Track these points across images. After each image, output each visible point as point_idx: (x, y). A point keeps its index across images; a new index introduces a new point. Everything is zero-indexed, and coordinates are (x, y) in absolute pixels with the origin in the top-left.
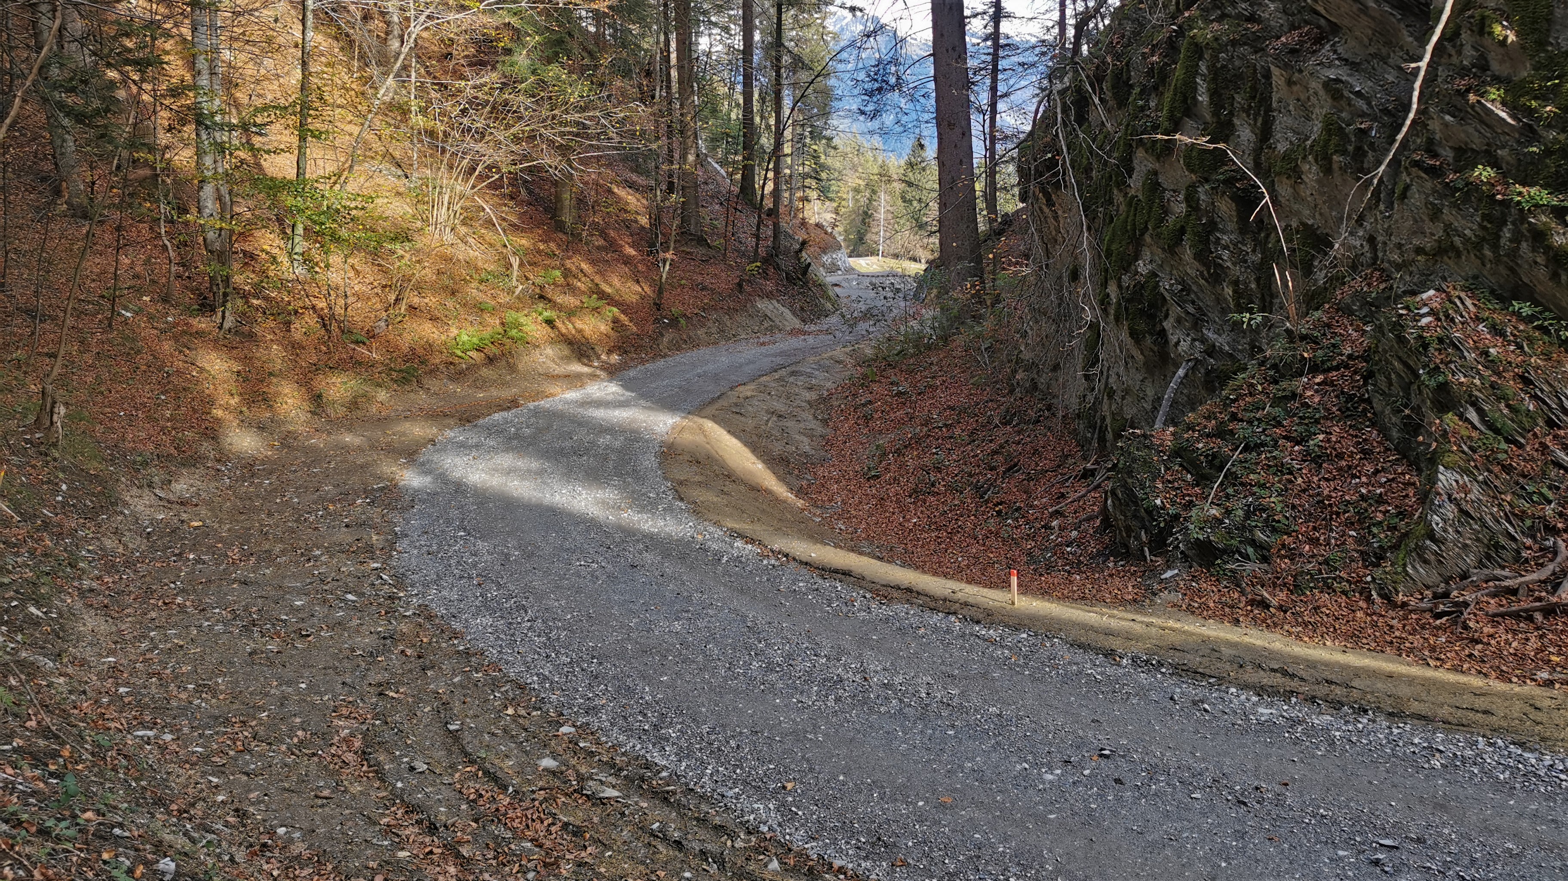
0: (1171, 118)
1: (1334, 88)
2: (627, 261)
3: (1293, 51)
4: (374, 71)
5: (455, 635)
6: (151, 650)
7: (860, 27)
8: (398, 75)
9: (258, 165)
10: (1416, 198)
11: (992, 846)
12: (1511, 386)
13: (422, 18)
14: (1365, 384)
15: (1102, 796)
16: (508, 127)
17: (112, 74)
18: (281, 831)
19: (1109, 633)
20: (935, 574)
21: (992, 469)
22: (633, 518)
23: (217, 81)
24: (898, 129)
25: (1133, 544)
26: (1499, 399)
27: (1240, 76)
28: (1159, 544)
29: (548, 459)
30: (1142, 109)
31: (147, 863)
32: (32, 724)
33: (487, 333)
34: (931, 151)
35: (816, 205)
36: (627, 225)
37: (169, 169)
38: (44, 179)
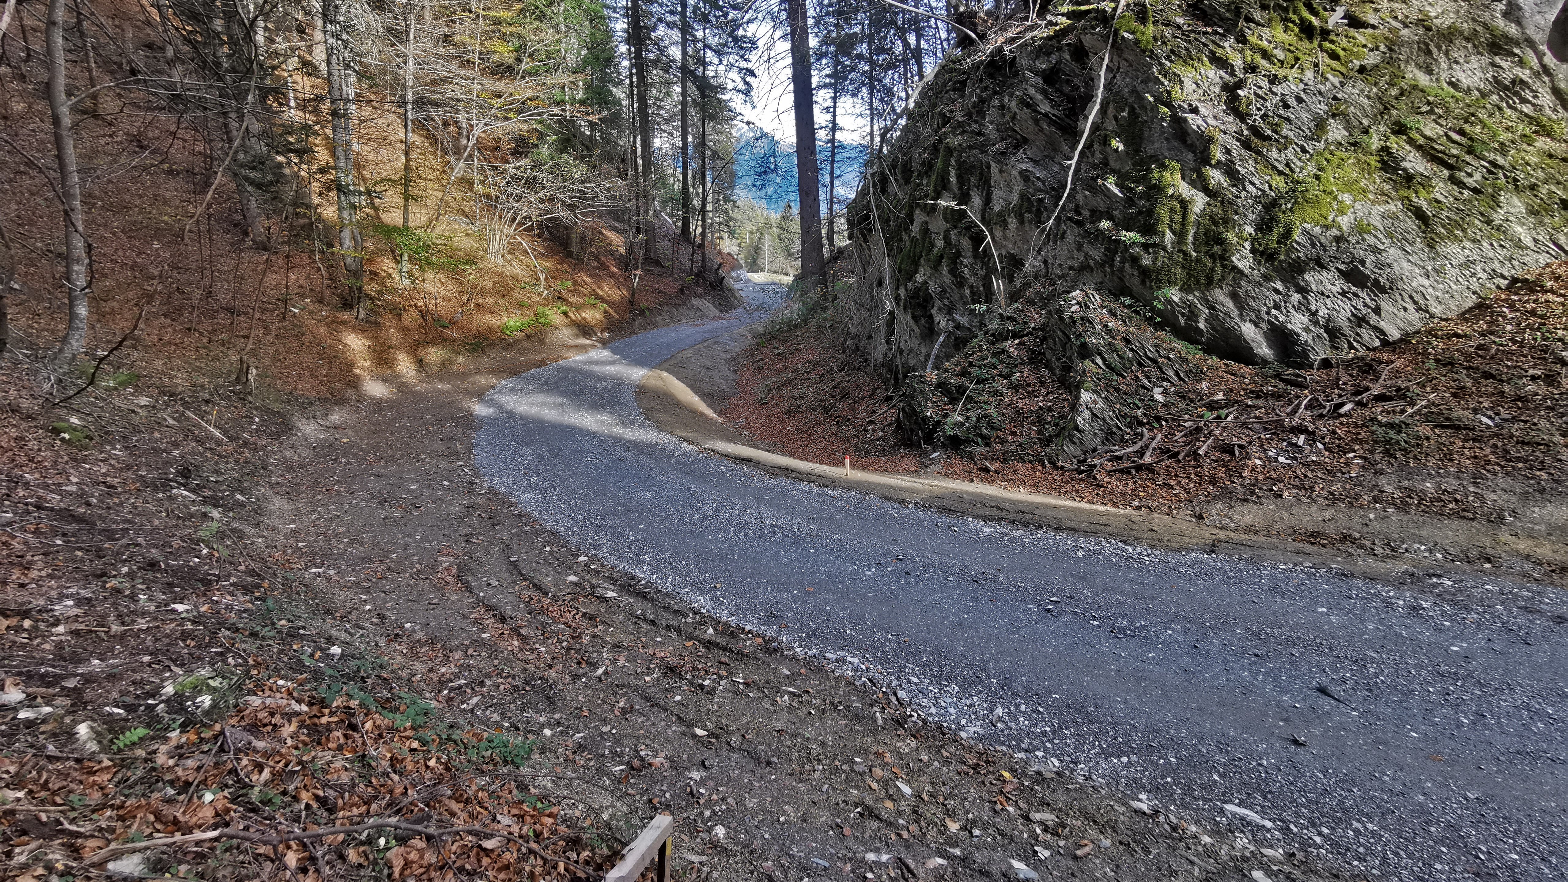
0: (935, 191)
1: (1025, 175)
2: (612, 275)
3: (1002, 153)
4: (451, 158)
5: (512, 504)
6: (318, 519)
7: (752, 134)
8: (466, 160)
9: (379, 218)
10: (1069, 238)
11: (837, 613)
12: (1120, 344)
13: (481, 125)
14: (1042, 344)
15: (898, 582)
16: (536, 193)
17: (280, 158)
18: (408, 625)
19: (902, 489)
20: (801, 459)
21: (833, 397)
22: (618, 430)
23: (350, 163)
24: (776, 195)
25: (914, 438)
26: (1113, 351)
27: (973, 167)
28: (929, 438)
29: (566, 397)
30: (919, 185)
31: (322, 650)
32: (243, 568)
33: (525, 320)
34: (795, 210)
35: (727, 242)
36: (611, 253)
37: (320, 219)
38: (236, 225)
